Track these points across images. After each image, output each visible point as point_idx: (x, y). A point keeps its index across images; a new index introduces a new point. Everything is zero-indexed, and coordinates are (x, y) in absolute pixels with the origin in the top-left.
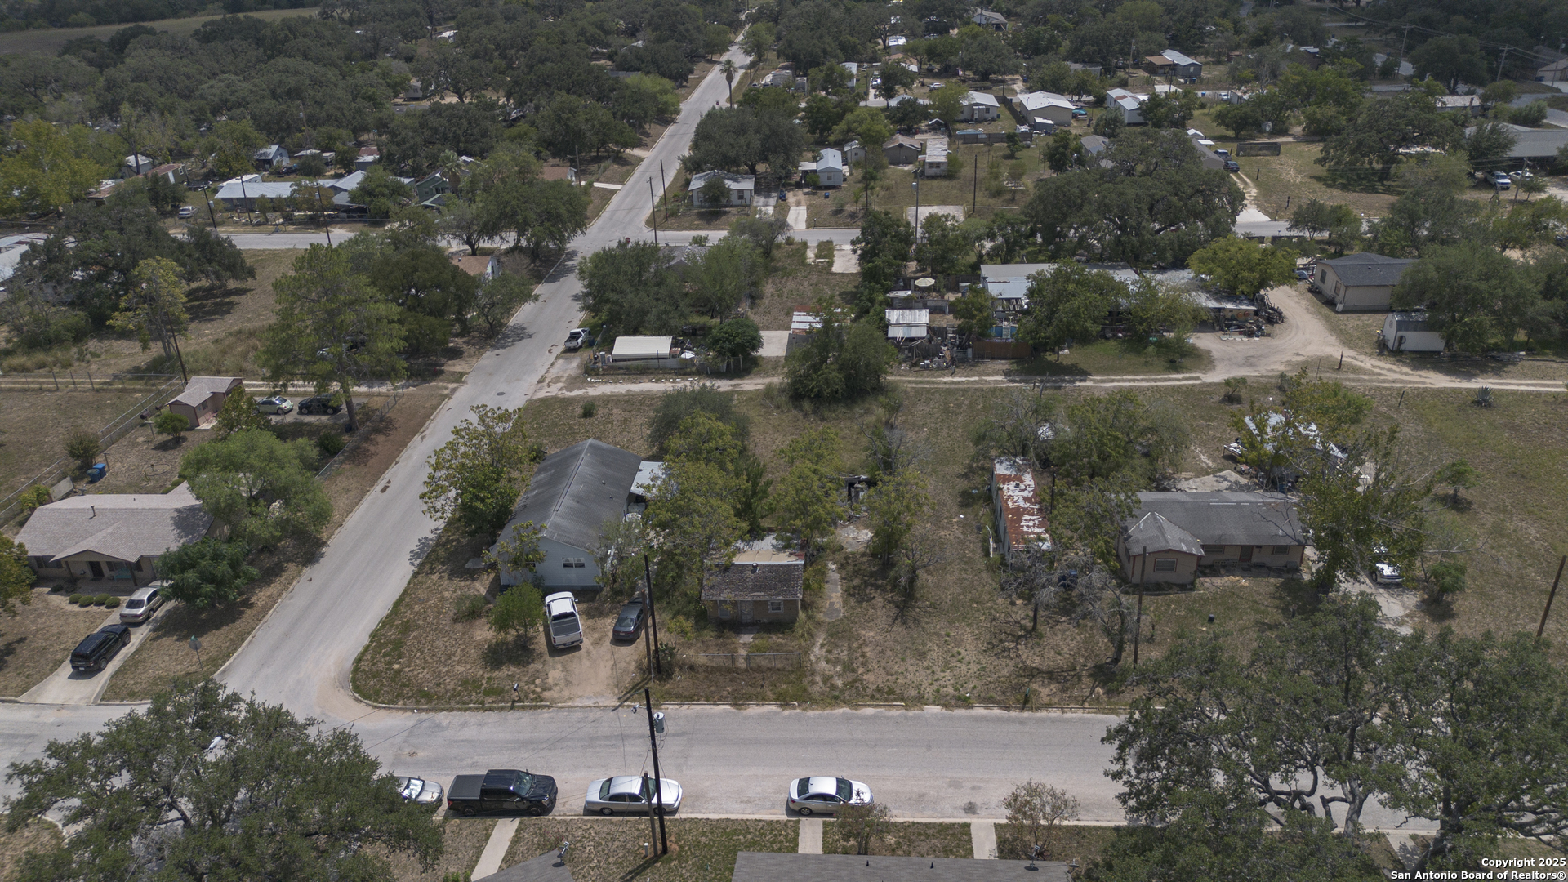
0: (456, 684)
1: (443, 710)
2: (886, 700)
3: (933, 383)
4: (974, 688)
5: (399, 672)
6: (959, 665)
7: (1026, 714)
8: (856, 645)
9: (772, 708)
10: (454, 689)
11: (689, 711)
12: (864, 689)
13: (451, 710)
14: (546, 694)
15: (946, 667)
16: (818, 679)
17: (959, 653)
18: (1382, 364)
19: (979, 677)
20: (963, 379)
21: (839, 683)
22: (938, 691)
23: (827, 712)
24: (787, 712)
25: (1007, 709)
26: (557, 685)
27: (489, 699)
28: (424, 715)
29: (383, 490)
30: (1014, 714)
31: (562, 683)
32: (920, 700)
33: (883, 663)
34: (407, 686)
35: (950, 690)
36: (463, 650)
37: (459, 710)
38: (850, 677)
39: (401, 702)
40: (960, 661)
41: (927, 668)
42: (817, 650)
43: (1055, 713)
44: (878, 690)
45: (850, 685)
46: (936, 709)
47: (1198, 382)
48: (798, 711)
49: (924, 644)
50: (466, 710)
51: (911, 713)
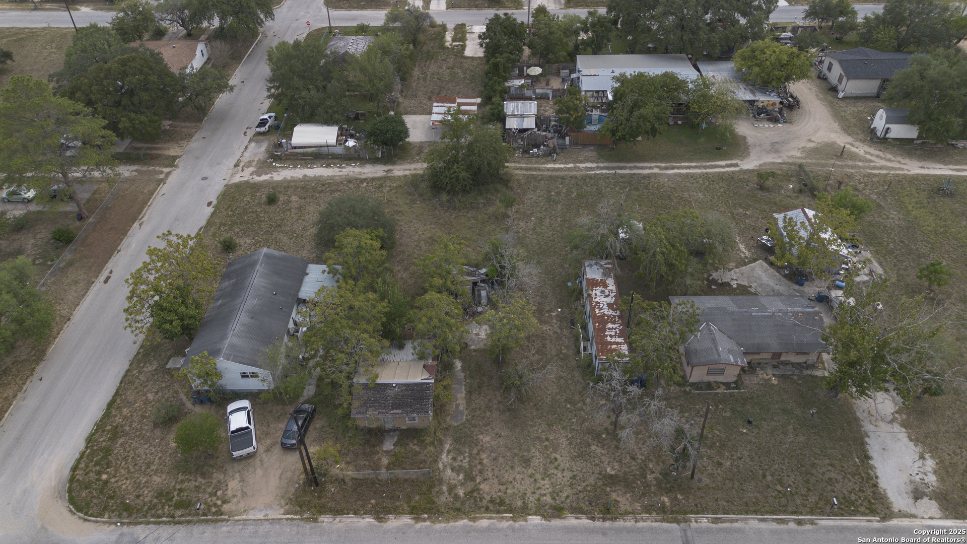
0: (153, 496)
1: (141, 523)
2: (498, 512)
3: (539, 169)
4: (567, 497)
5: (106, 482)
6: (556, 472)
7: (607, 524)
8: (475, 451)
9: (406, 520)
10: (151, 502)
11: (341, 525)
12: (481, 500)
13: (148, 523)
14: (226, 507)
15: (546, 475)
16: (445, 488)
17: (556, 459)
18: (872, 150)
19: (571, 485)
20: (562, 166)
21: (461, 492)
22: (538, 500)
23: (452, 524)
24: (419, 525)
25: (593, 519)
26: (235, 496)
27: (178, 513)
28: (125, 529)
29: (106, 281)
30: (598, 524)
31: (239, 494)
32: (522, 512)
33: (496, 473)
34: (112, 498)
35: (548, 499)
36: (160, 458)
37: (155, 523)
38: (470, 485)
39: (106, 516)
40: (556, 468)
41: (531, 476)
42: (444, 456)
43: (629, 523)
44: (492, 501)
45: (469, 494)
46: (535, 520)
47: (737, 169)
48: (428, 523)
49: (528, 451)
50: (159, 523)
51: (517, 525)
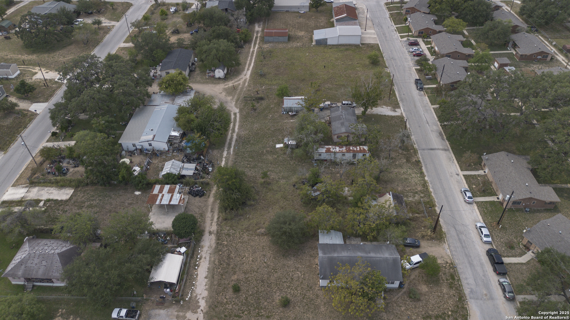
0: (452, 290)
1: (464, 292)
2: (427, 186)
4: (417, 171)
5: (452, 311)
6: (408, 173)
8: (406, 191)
9: (436, 208)
10: (455, 290)
11: (444, 226)
12: (424, 190)
13: (463, 289)
14: (449, 262)
15: (410, 175)
16: (422, 199)
17: (403, 172)
19: (413, 169)
21: (422, 195)
22: (419, 177)
23: (434, 197)
26: (444, 260)
27: (456, 278)
28: (468, 298)
30: (423, 165)
32: (424, 181)
33: (413, 186)
34: (458, 306)
37: (463, 286)
38: (419, 193)
39: (465, 306)
41: (412, 178)
42: (410, 199)
43: (421, 159)
44: (424, 187)
46: (426, 178)
47: (238, 114)
48: (436, 203)
49: (402, 178)
51: (430, 182)
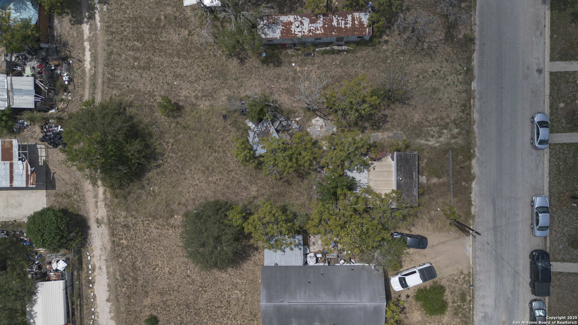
2: (470, 107)
3: (94, 77)
4: (460, 65)
6: (442, 72)
7: (477, 42)
8: (427, 123)
9: (474, 162)
11: (477, 201)
12: (462, 118)
13: (473, 314)
15: (445, 78)
16: (453, 141)
17: (433, 71)
19: (453, 62)
20: (88, 54)
21: (456, 131)
22: (461, 83)
23: (477, 135)
24: (477, 153)
25: (474, 50)
27: (469, 298)
30: (477, 47)
32: (469, 92)
33: (443, 109)
35: (461, 77)
38: (451, 125)
40: (440, 71)
41: (446, 88)
42: (430, 143)
43: (477, 29)
44: (463, 111)
45: (457, 125)
46: (474, 85)
48: (476, 149)
49: (427, 89)
51: (477, 96)
